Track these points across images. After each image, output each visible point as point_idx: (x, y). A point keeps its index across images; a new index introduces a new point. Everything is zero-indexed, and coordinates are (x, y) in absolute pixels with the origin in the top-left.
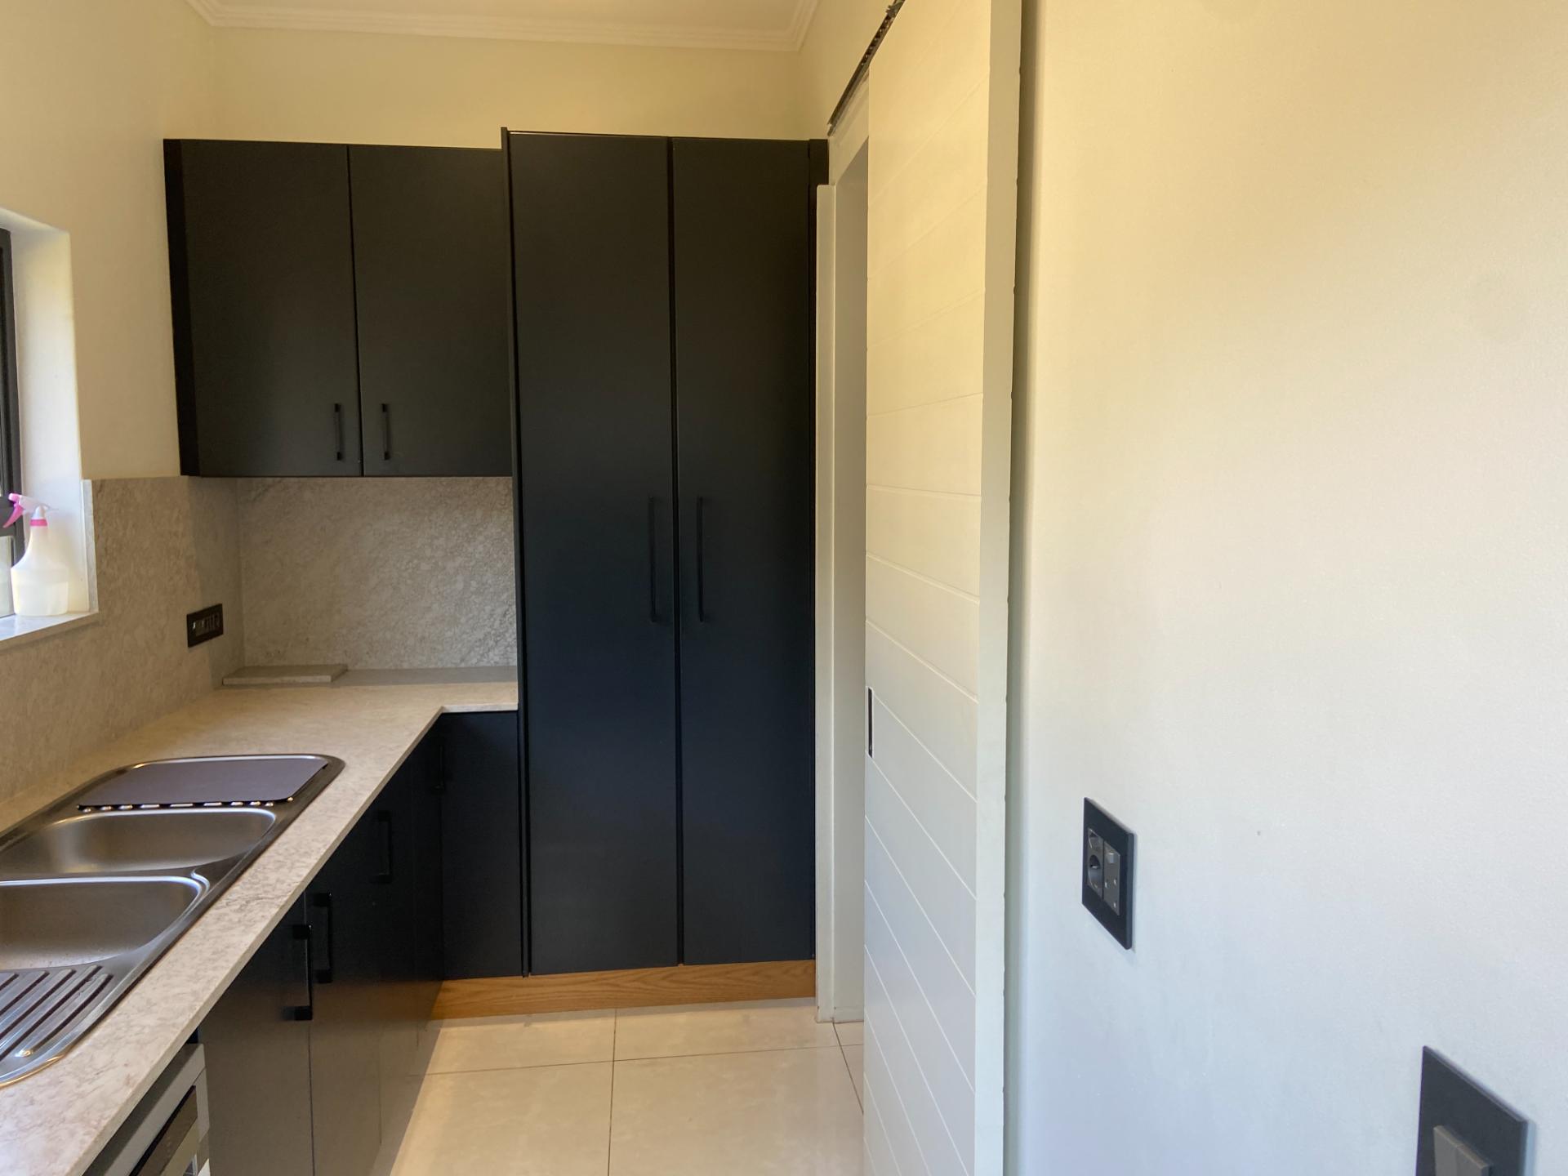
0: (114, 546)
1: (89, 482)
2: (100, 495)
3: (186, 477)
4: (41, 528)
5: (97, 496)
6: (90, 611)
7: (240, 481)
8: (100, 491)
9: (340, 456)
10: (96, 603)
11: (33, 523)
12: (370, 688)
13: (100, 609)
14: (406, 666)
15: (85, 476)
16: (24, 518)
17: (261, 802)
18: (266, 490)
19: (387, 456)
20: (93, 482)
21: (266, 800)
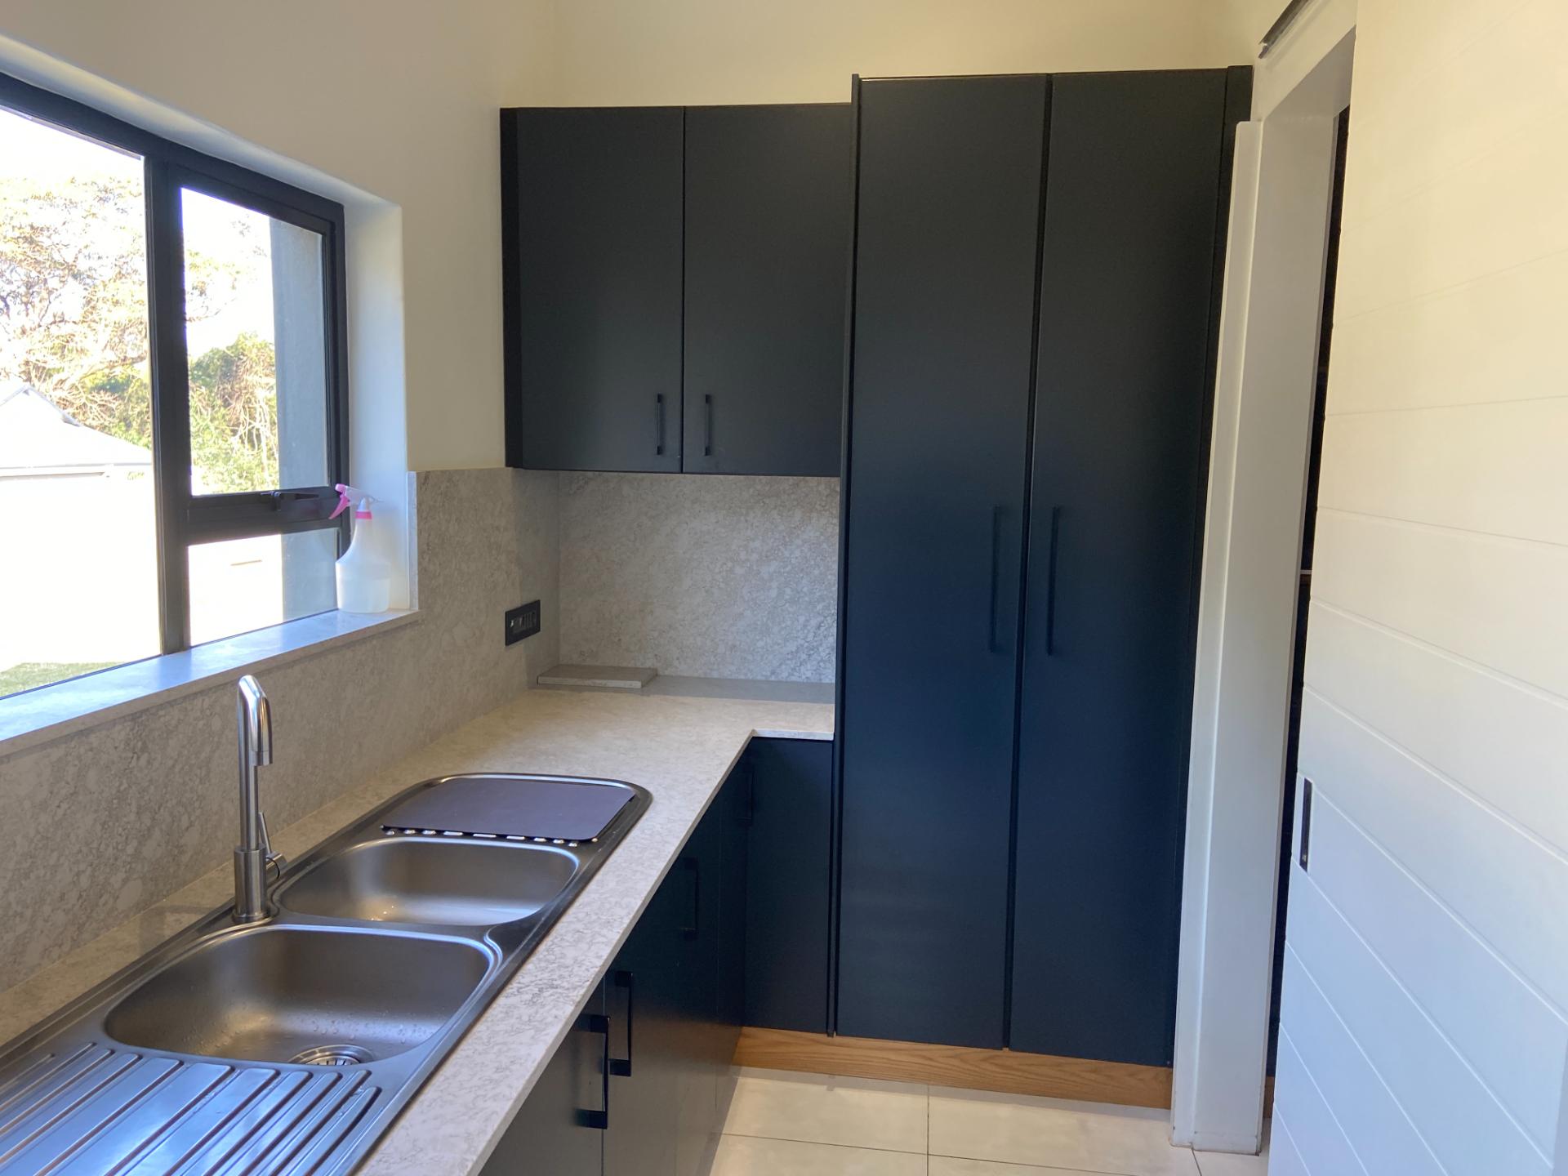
0: (436, 541)
1: (414, 474)
2: (424, 489)
3: (510, 469)
4: (366, 521)
5: (421, 488)
6: (410, 609)
7: (562, 474)
8: (424, 484)
9: (660, 451)
10: (416, 602)
11: (359, 515)
12: (680, 699)
13: (420, 608)
14: (715, 675)
15: (411, 467)
16: (351, 509)
17: (565, 840)
18: (586, 483)
19: (708, 452)
20: (417, 473)
21: (570, 838)
